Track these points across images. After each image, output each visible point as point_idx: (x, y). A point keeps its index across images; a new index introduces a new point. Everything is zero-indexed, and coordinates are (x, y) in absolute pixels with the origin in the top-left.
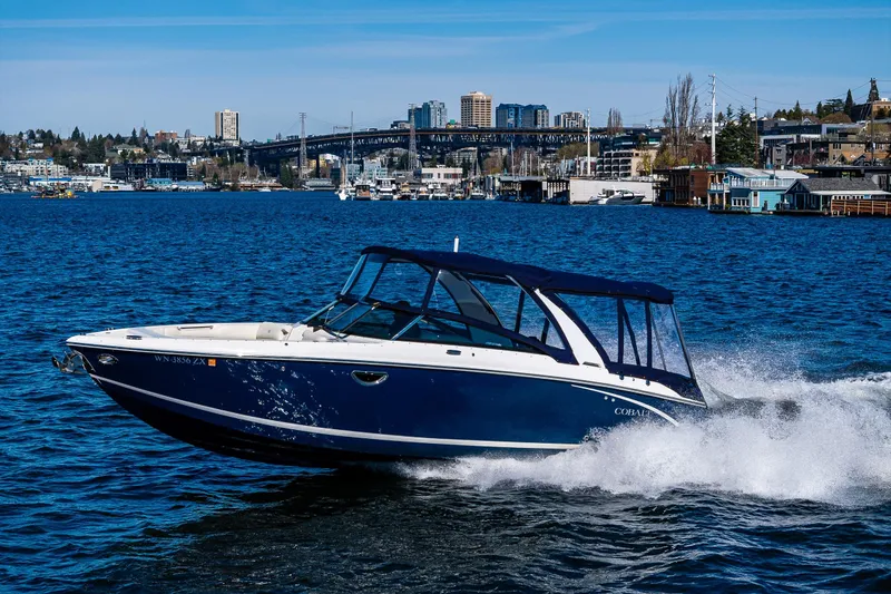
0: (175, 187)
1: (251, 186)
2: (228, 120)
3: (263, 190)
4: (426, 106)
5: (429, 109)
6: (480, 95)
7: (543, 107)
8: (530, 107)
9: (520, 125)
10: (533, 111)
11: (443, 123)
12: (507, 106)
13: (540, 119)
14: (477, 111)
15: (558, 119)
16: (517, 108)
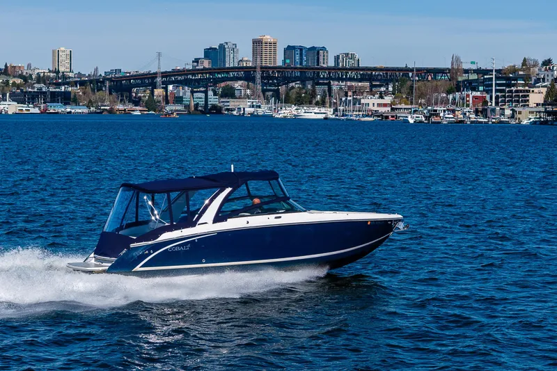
0: (68, 110)
1: (125, 110)
2: (63, 57)
3: (135, 113)
4: (222, 47)
5: (225, 49)
6: (268, 38)
7: (324, 49)
8: (313, 48)
9: (304, 63)
10: (316, 52)
11: (236, 61)
12: (293, 48)
13: (321, 58)
14: (266, 50)
15: (337, 58)
16: (301, 49)
